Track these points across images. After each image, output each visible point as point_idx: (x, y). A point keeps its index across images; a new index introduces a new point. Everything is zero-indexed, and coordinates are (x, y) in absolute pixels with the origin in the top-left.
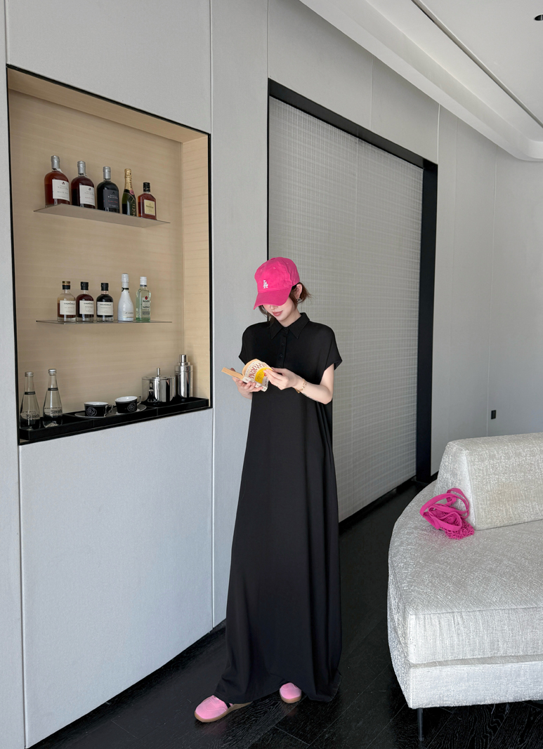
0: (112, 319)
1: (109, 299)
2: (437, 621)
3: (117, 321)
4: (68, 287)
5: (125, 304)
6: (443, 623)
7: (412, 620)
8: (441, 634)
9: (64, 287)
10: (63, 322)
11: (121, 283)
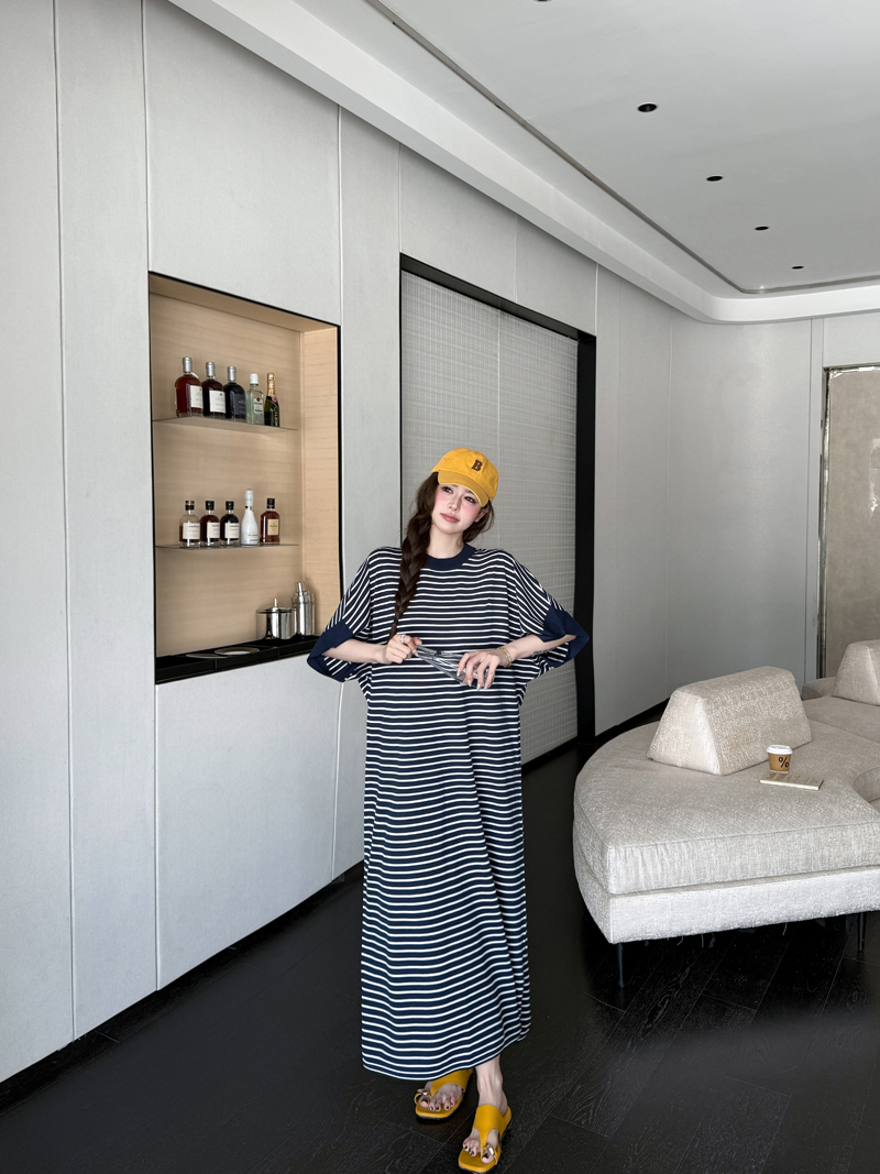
0: (237, 543)
1: (234, 519)
2: (639, 852)
3: (241, 545)
4: (192, 508)
5: (250, 527)
6: (645, 855)
7: (611, 853)
8: (644, 865)
9: (187, 508)
10: (186, 547)
11: (244, 500)
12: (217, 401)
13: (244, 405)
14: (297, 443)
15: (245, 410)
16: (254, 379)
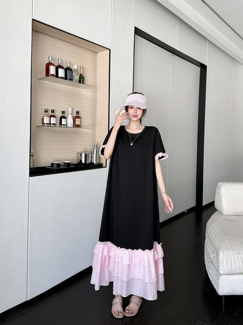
6: (235, 257)
7: (221, 255)
8: (235, 262)
12: (61, 73)
13: (72, 76)
14: (95, 93)
15: (73, 77)
16: (75, 67)
